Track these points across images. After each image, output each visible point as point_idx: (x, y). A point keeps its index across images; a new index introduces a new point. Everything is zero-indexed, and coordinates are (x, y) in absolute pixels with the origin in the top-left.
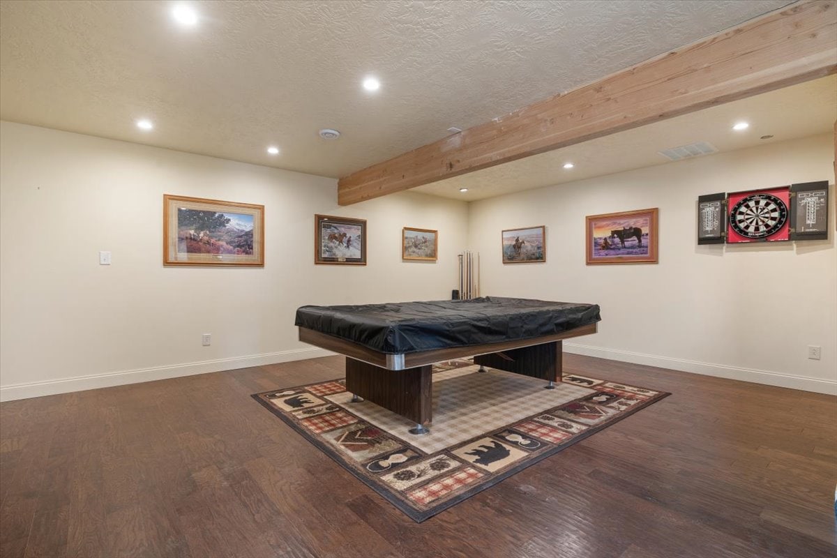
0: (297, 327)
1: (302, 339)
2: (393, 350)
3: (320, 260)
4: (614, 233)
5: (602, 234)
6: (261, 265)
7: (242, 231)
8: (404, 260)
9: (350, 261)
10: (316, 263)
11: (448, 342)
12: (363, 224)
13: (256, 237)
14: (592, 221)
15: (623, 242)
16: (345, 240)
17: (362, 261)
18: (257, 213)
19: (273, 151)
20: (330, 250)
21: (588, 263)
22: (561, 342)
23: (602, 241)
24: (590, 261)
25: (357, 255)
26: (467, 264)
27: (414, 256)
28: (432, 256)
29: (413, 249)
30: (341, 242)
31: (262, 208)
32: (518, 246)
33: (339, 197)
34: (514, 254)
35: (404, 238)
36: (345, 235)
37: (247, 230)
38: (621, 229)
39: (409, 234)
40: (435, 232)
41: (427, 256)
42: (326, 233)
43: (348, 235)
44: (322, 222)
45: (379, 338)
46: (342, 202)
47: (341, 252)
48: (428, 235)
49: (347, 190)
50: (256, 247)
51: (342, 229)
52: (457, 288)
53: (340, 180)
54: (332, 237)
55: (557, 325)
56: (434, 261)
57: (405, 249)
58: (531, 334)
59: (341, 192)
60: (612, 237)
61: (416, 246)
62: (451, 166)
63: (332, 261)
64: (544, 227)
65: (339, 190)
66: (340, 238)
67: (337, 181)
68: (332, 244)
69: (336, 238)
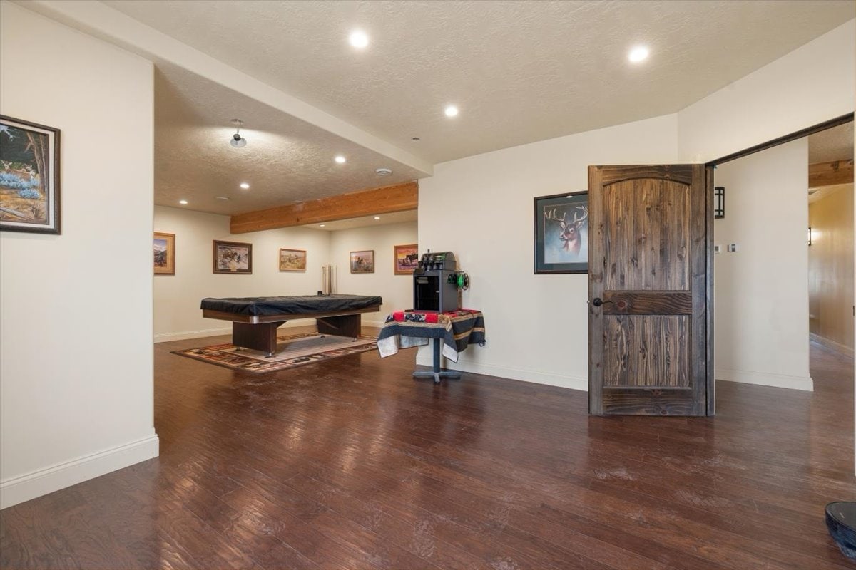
0: (202, 310)
1: (205, 316)
2: (253, 315)
3: (216, 270)
4: (408, 256)
5: (402, 257)
6: (173, 274)
7: (159, 251)
8: (281, 270)
9: (240, 272)
10: (214, 273)
11: (283, 312)
12: (250, 246)
13: (169, 255)
14: (398, 249)
15: (411, 262)
16: (236, 257)
17: (249, 271)
18: (169, 239)
19: (184, 202)
20: (224, 264)
21: (396, 274)
22: (360, 315)
23: (402, 261)
24: (397, 273)
25: (246, 267)
26: (328, 273)
27: (289, 268)
28: (302, 268)
29: (288, 263)
30: (233, 258)
31: (173, 236)
32: (359, 262)
33: (232, 228)
34: (357, 267)
35: (281, 256)
36: (236, 254)
37: (162, 251)
38: (410, 254)
39: (284, 253)
40: (304, 251)
41: (298, 268)
42: (221, 252)
43: (238, 254)
44: (218, 245)
45: (246, 310)
46: (234, 231)
47: (234, 265)
48: (298, 254)
49: (237, 225)
50: (169, 262)
51: (234, 250)
52: (321, 289)
53: (233, 217)
54: (226, 256)
55: (351, 306)
56: (304, 272)
57: (282, 263)
58: (334, 310)
59: (233, 225)
60: (407, 259)
61: (290, 261)
62: (298, 220)
63: (227, 271)
64: (373, 251)
65: (231, 224)
66: (232, 256)
67: (230, 217)
68: (226, 260)
69: (229, 256)
